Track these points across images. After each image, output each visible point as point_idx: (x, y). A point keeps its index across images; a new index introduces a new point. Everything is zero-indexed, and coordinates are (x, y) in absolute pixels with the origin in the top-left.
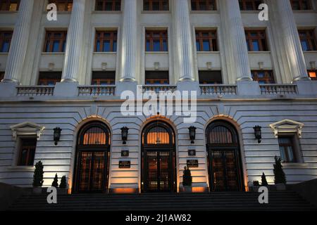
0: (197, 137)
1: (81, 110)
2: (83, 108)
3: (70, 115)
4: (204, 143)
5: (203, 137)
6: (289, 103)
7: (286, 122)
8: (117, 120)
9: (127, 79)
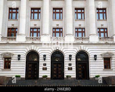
0: (72, 58)
1: (27, 47)
2: (28, 47)
3: (23, 49)
4: (75, 61)
5: (75, 58)
6: (109, 45)
7: (107, 53)
8: (41, 52)
9: (45, 35)
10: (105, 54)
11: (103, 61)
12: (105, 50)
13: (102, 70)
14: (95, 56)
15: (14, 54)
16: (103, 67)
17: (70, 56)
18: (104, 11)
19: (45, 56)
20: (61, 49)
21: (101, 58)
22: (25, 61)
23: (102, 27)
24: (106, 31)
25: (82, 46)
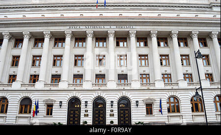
0: (114, 104)
2: (70, 93)
4: (117, 107)
6: (151, 91)
7: (149, 99)
8: (83, 98)
9: (87, 81)
10: (147, 99)
11: (145, 106)
12: (147, 96)
13: (144, 116)
14: (137, 102)
15: (56, 100)
16: (145, 113)
17: (112, 102)
18: (146, 58)
19: (86, 102)
20: (103, 95)
21: (143, 104)
22: (67, 107)
23: (145, 73)
24: (148, 76)
25: (124, 92)
